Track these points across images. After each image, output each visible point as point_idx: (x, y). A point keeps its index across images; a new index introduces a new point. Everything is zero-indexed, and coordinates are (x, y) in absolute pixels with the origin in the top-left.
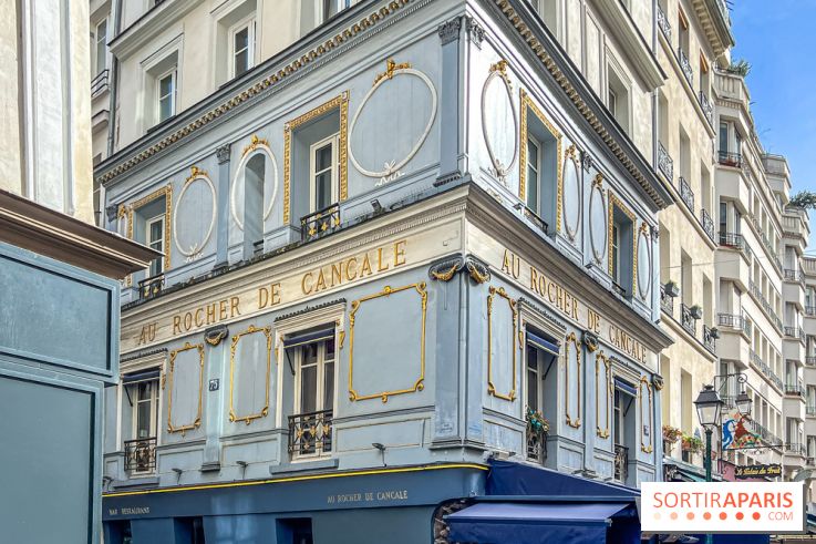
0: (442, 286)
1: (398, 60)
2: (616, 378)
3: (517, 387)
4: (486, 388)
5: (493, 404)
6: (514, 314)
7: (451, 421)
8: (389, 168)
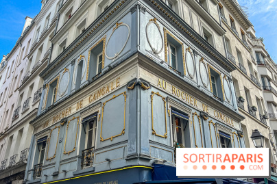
0: (131, 91)
1: (119, 22)
2: (220, 131)
3: (168, 132)
4: (150, 132)
5: (155, 139)
6: (164, 103)
7: (134, 146)
8: (116, 55)
